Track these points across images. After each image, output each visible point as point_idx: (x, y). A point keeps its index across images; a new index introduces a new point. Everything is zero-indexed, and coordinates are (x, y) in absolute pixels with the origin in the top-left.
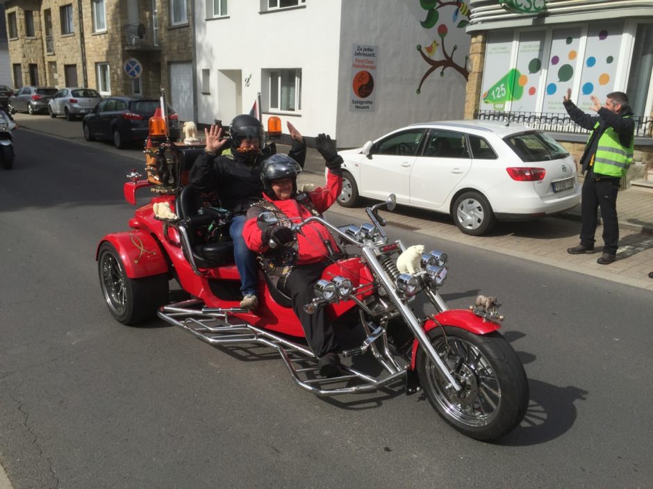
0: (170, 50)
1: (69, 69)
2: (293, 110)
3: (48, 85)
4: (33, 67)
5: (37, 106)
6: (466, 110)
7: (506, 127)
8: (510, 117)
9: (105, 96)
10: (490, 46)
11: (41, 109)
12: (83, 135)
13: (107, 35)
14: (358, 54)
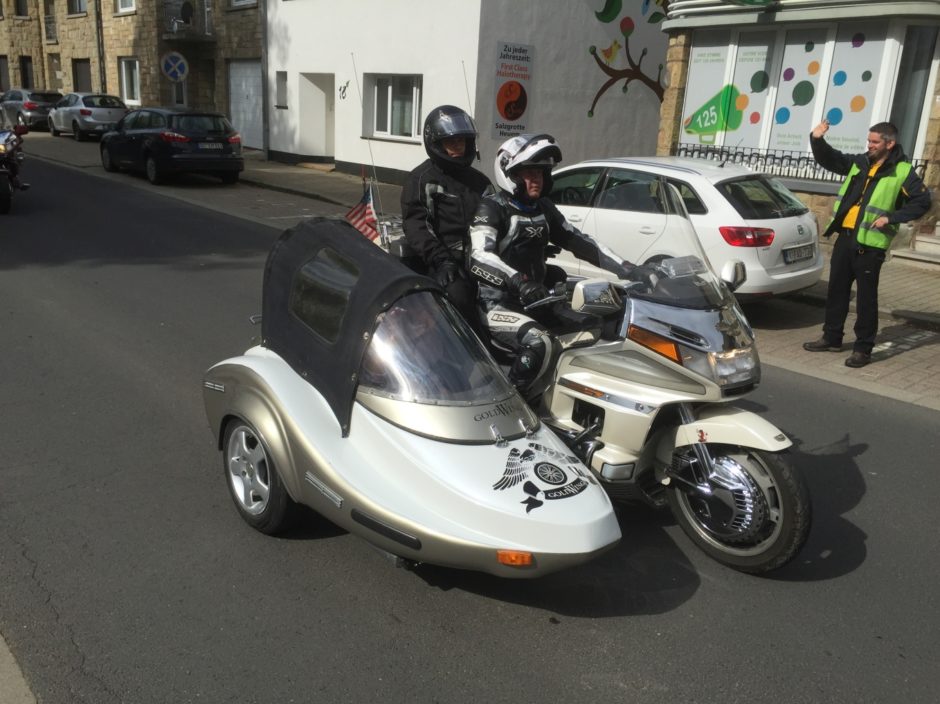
0: (230, 42)
1: (80, 65)
2: (410, 135)
3: (48, 88)
4: (25, 61)
5: (31, 118)
6: (660, 143)
7: (720, 169)
8: (723, 154)
9: (132, 106)
10: (696, 51)
11: (38, 123)
12: (100, 162)
13: (135, 16)
14: (504, 57)
